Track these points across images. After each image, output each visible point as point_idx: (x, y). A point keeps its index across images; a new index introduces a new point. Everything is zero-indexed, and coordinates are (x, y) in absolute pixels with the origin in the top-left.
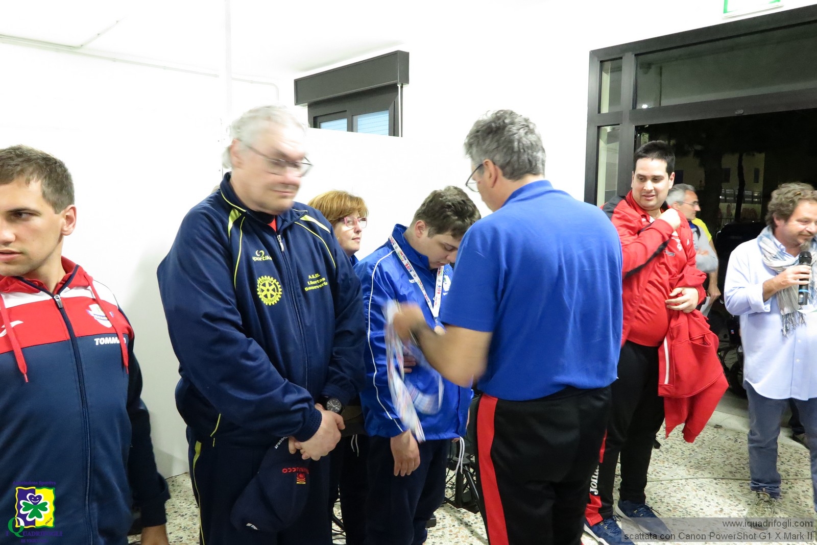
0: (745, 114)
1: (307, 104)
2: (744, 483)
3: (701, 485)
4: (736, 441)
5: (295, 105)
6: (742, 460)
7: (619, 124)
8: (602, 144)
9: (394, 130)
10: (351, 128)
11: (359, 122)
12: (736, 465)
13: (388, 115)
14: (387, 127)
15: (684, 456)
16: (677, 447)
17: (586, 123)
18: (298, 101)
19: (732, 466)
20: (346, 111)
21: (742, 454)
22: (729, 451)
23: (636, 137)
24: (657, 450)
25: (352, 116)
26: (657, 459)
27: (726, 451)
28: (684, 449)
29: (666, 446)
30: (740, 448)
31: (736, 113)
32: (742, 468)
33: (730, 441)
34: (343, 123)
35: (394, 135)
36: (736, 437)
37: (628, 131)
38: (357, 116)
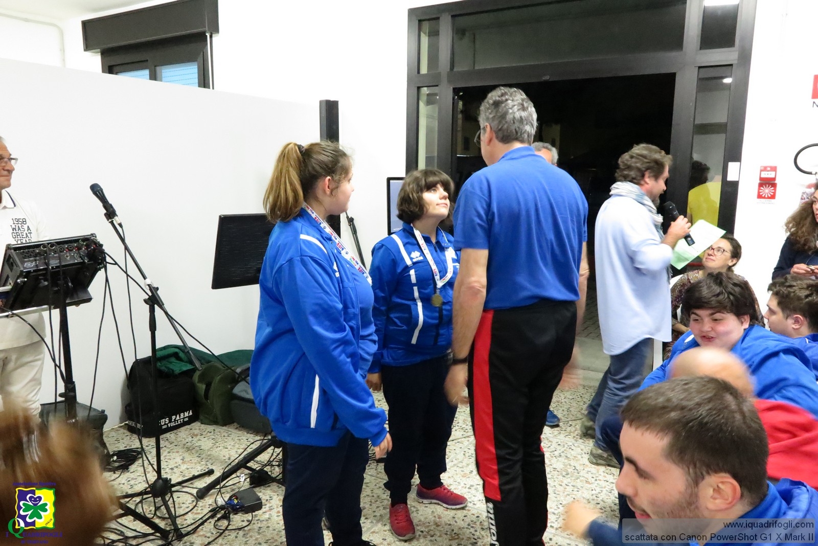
0: (550, 80)
1: (99, 50)
5: (85, 50)
7: (437, 86)
8: (422, 105)
9: (204, 81)
10: (154, 77)
11: (163, 73)
13: (197, 67)
14: (196, 81)
17: (406, 83)
18: (88, 47)
20: (147, 61)
23: (453, 99)
25: (156, 66)
31: (544, 79)
34: (146, 72)
35: (204, 87)
37: (446, 93)
38: (160, 67)
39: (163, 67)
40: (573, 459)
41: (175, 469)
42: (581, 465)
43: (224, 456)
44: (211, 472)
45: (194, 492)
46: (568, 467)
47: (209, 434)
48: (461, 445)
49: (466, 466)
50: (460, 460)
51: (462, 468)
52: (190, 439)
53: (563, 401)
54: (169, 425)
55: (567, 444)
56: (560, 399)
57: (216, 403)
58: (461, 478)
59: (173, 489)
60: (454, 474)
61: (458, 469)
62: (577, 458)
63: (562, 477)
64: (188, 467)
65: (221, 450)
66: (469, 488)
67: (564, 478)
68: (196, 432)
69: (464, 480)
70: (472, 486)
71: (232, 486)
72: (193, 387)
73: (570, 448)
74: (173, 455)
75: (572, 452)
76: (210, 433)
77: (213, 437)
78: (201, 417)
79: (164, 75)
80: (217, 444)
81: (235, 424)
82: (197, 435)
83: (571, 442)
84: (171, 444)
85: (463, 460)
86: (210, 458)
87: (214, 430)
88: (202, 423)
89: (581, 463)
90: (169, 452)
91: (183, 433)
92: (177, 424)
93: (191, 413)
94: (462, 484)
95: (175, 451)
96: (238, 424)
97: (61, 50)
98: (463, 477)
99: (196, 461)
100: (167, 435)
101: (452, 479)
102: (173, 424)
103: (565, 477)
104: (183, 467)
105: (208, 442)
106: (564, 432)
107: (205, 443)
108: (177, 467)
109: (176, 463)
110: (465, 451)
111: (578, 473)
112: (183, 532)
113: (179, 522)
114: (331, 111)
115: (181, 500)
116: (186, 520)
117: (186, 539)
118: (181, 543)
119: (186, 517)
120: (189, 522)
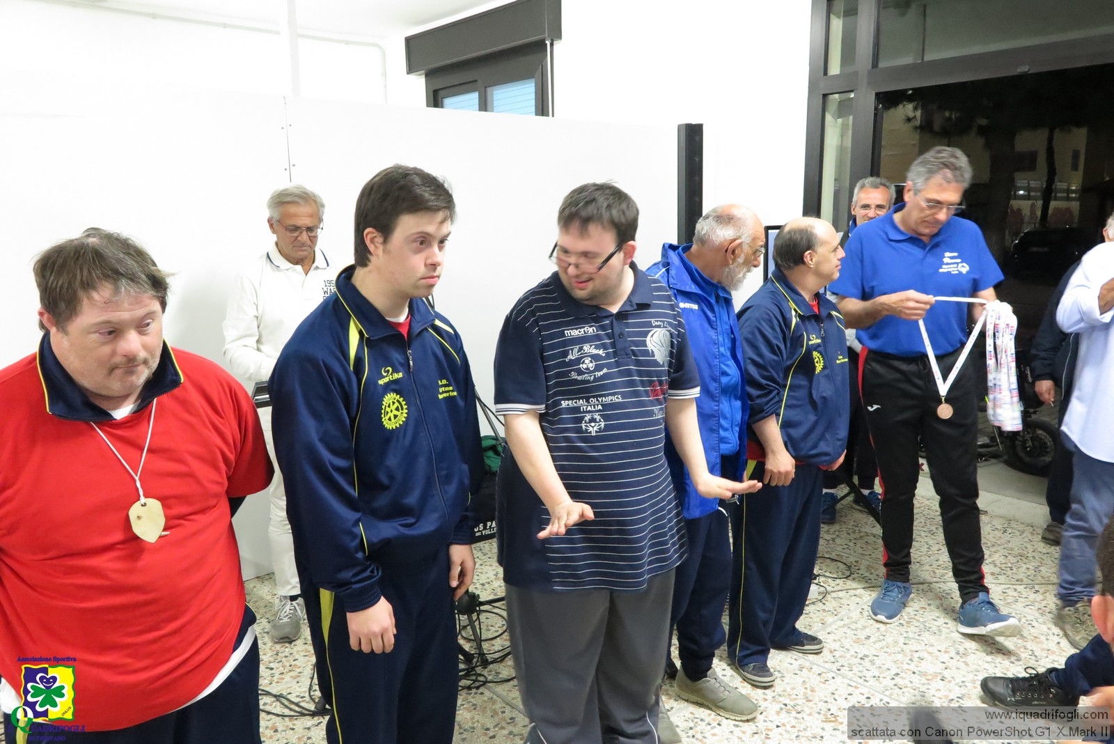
0: (1032, 72)
1: (423, 71)
2: (1009, 588)
3: (950, 591)
4: (1005, 531)
5: (408, 73)
6: (1010, 557)
7: (852, 91)
8: (828, 117)
9: (543, 108)
10: (484, 106)
11: (494, 95)
12: (1001, 564)
13: (534, 84)
14: (533, 102)
15: (930, 553)
16: (922, 540)
17: (807, 90)
18: (411, 69)
19: (995, 566)
20: (476, 81)
21: (1012, 549)
22: (993, 546)
23: (876, 109)
25: (486, 87)
27: (989, 545)
28: (931, 542)
30: (1009, 542)
31: (1019, 70)
32: (1009, 569)
33: (996, 532)
34: (474, 97)
35: (542, 115)
36: (1006, 526)
37: (866, 100)
38: (492, 88)
39: (495, 87)
40: (1033, 640)
41: (487, 585)
42: (1043, 650)
46: (1022, 650)
48: (858, 600)
50: (853, 620)
51: (856, 630)
53: (1029, 555)
54: (483, 532)
55: (1025, 617)
56: (1026, 553)
58: (852, 643)
59: (482, 608)
60: (842, 637)
61: (848, 631)
62: (1038, 640)
66: (861, 659)
67: (1012, 665)
69: (857, 648)
70: (866, 656)
73: (1029, 624)
74: (485, 569)
75: (1032, 630)
79: (495, 97)
83: (1034, 615)
84: (485, 555)
85: (858, 620)
89: (1045, 647)
90: (481, 565)
92: (492, 532)
94: (852, 652)
95: (488, 564)
97: (382, 75)
100: (481, 544)
101: (839, 643)
102: (487, 532)
103: (1013, 663)
104: (496, 584)
106: (1023, 600)
108: (489, 583)
109: (488, 578)
110: (863, 609)
111: (1037, 661)
112: (489, 658)
113: (485, 646)
114: (692, 138)
115: (489, 622)
116: (493, 645)
117: (491, 666)
118: (486, 670)
119: (494, 642)
120: (497, 648)
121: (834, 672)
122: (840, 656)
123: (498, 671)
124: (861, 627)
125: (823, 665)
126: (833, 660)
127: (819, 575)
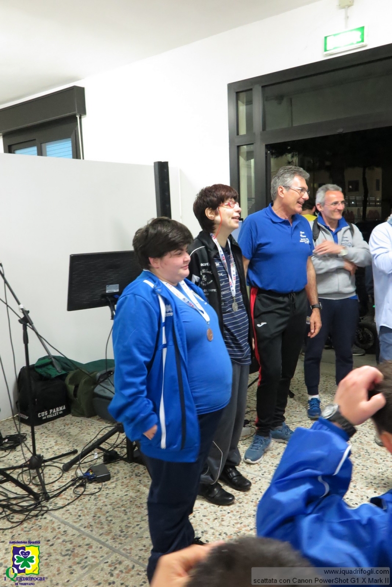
0: (344, 132)
1: (1, 134)
7: (252, 144)
8: (242, 160)
9: (77, 153)
10: (40, 153)
13: (71, 142)
14: (71, 152)
17: (229, 143)
20: (35, 140)
23: (266, 153)
24: (292, 399)
25: (41, 144)
26: (291, 405)
29: (299, 395)
31: (338, 131)
34: (34, 149)
35: (77, 158)
37: (260, 149)
39: (46, 144)
41: (50, 449)
43: (87, 440)
44: (75, 452)
45: (61, 466)
47: (77, 424)
49: (275, 450)
52: (63, 427)
54: (48, 416)
57: (82, 400)
58: (270, 458)
59: (46, 463)
63: (354, 458)
64: (59, 448)
65: (85, 436)
68: (68, 422)
71: (90, 462)
72: (65, 388)
74: (49, 439)
76: (79, 422)
77: (80, 426)
78: (72, 411)
79: (48, 149)
80: (83, 431)
81: (97, 416)
82: (68, 425)
84: (48, 430)
86: (76, 441)
87: (81, 421)
88: (73, 416)
90: (46, 437)
91: (58, 422)
92: (54, 416)
93: (64, 408)
94: (270, 464)
95: (51, 436)
96: (100, 416)
98: (272, 457)
99: (65, 444)
100: (46, 424)
102: (50, 416)
104: (56, 448)
105: (76, 429)
107: (74, 431)
108: (51, 448)
109: (51, 445)
112: (50, 495)
113: (48, 488)
114: (162, 170)
115: (51, 472)
116: (53, 487)
117: (52, 500)
118: (48, 503)
119: (54, 484)
120: (55, 488)
121: (260, 476)
122: (264, 467)
123: (56, 502)
124: (275, 448)
125: (254, 473)
126: (259, 469)
127: (250, 421)
